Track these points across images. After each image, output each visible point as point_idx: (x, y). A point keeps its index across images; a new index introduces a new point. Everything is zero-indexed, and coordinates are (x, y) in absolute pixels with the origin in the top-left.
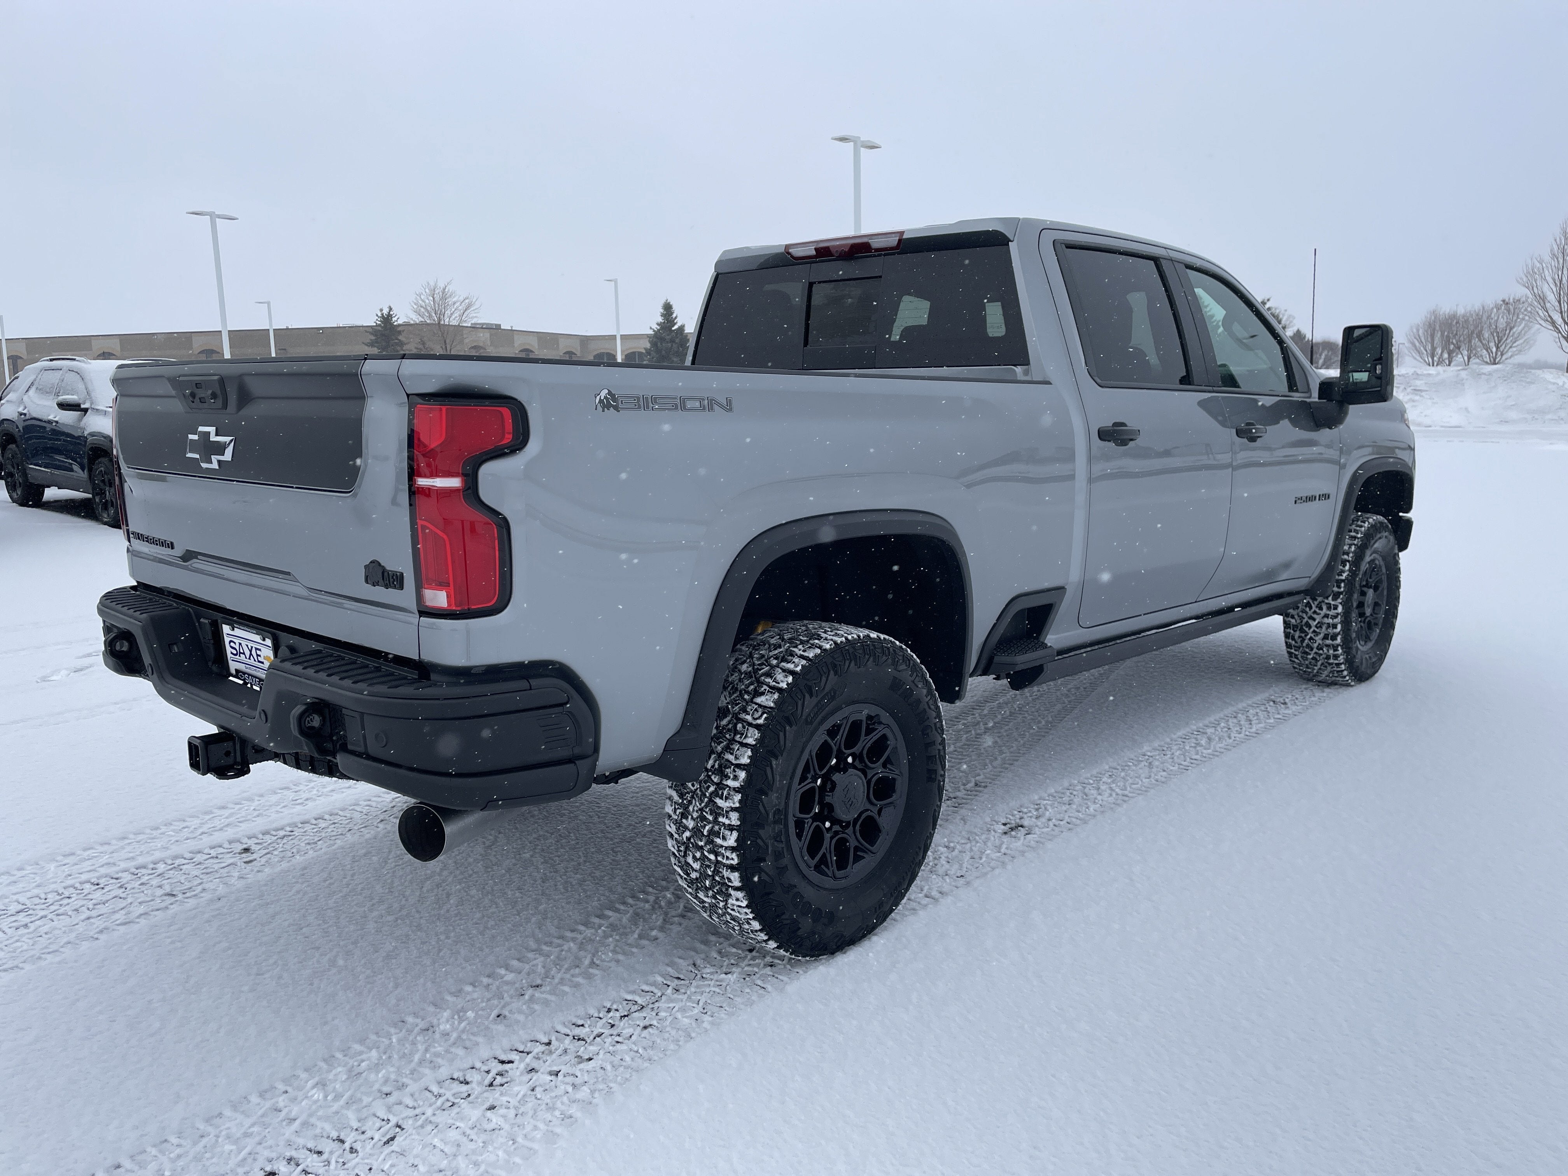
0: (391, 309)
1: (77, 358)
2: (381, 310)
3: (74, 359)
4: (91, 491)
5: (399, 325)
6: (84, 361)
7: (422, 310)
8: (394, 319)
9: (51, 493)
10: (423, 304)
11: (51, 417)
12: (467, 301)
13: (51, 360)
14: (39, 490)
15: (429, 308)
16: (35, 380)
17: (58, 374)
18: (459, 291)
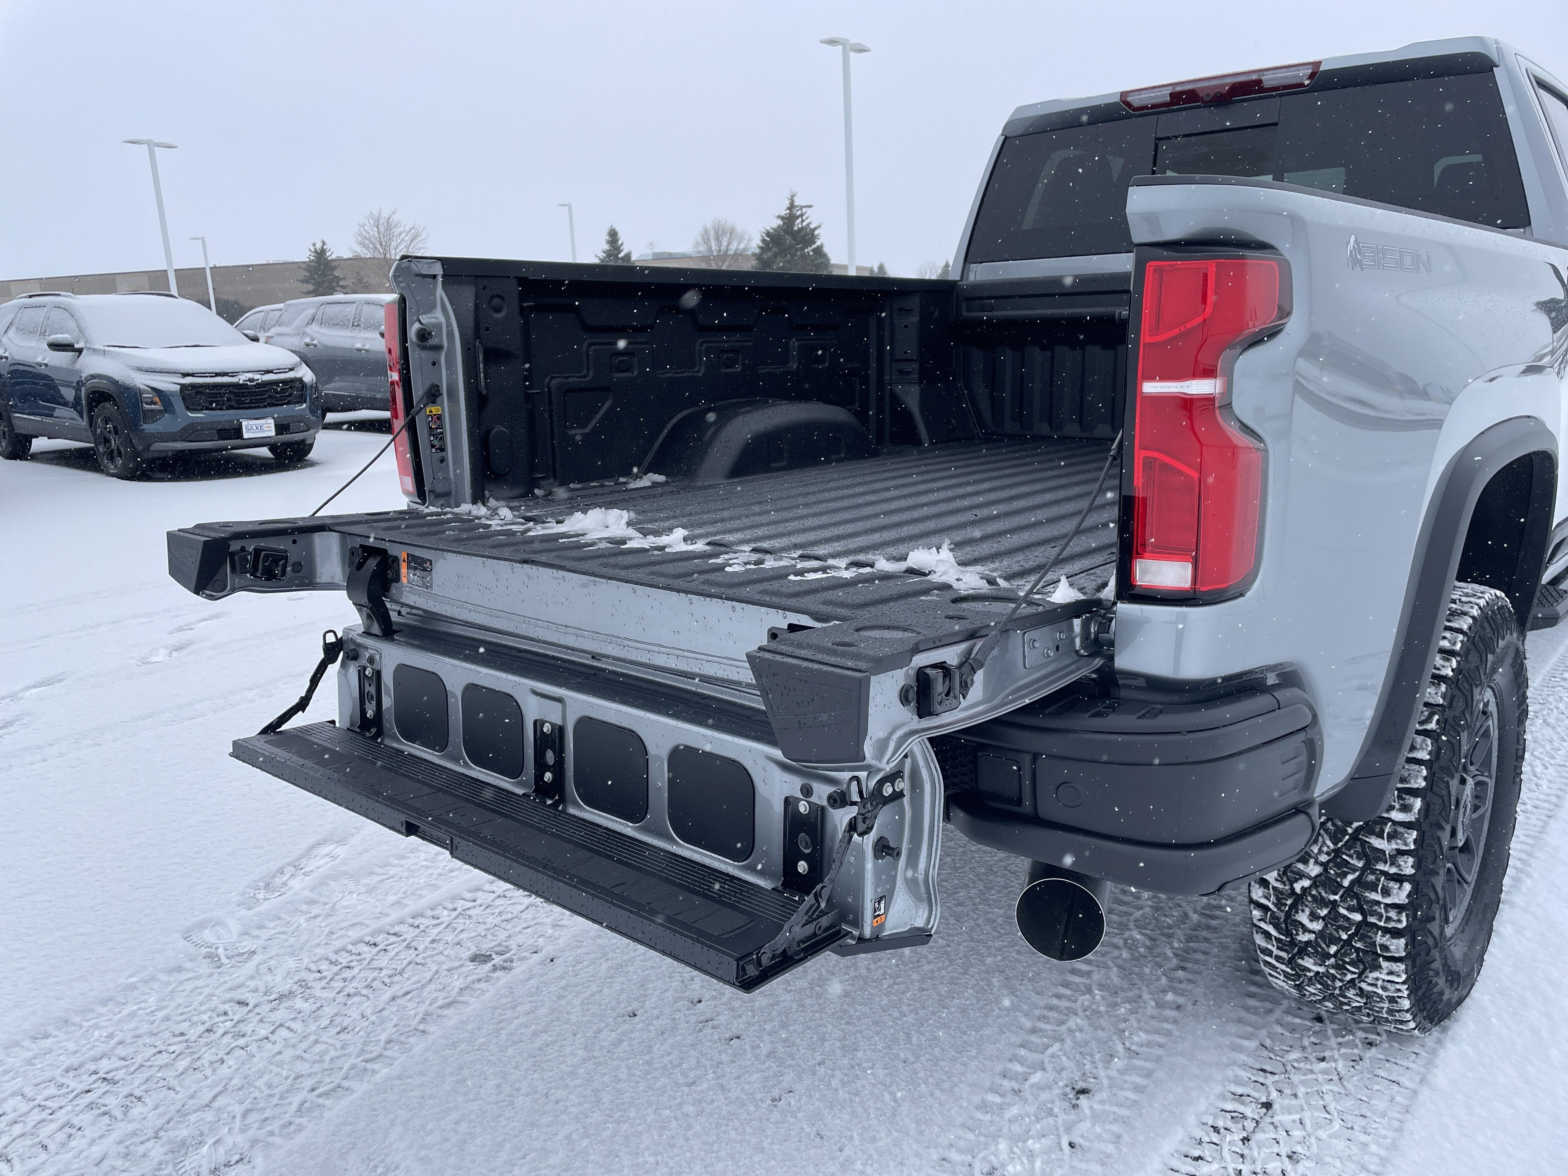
0: (324, 243)
1: (62, 293)
2: (314, 245)
3: (59, 295)
4: (92, 439)
5: (333, 260)
6: (70, 297)
7: (367, 242)
8: (328, 254)
9: (39, 444)
10: (368, 236)
11: (39, 360)
12: (413, 231)
13: (30, 297)
14: (27, 439)
15: (373, 240)
16: (14, 319)
17: (41, 313)
18: (405, 220)
